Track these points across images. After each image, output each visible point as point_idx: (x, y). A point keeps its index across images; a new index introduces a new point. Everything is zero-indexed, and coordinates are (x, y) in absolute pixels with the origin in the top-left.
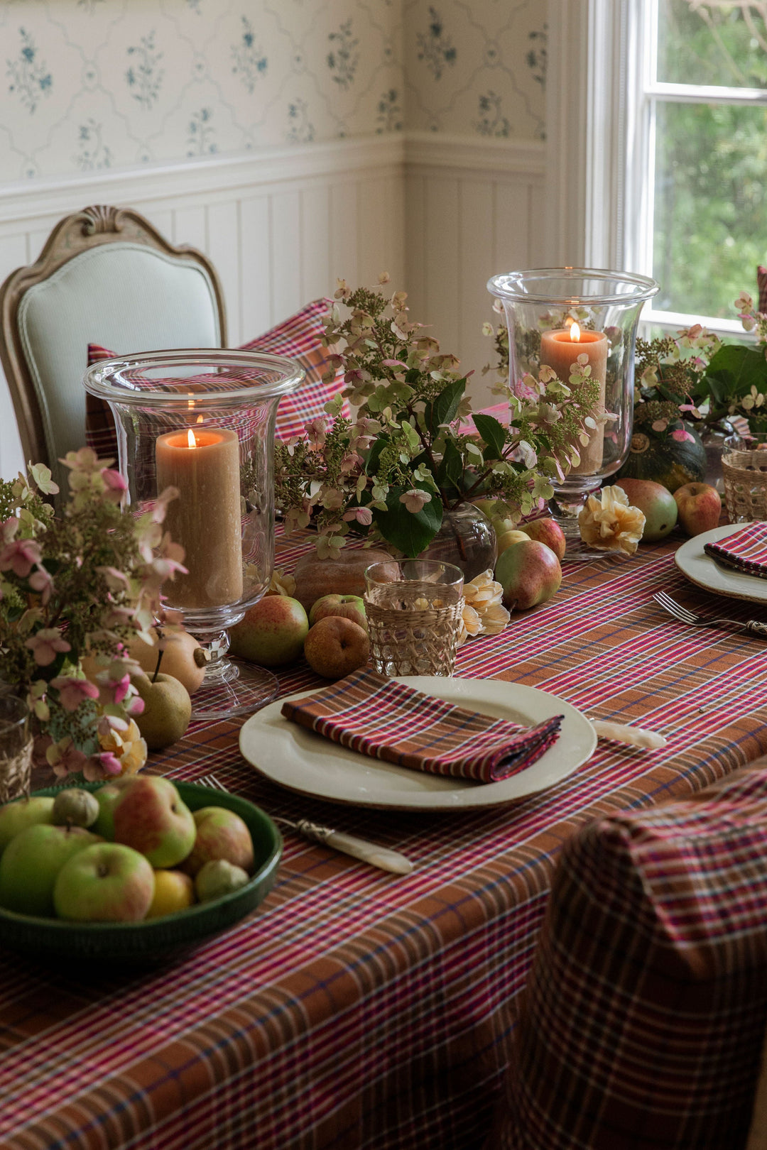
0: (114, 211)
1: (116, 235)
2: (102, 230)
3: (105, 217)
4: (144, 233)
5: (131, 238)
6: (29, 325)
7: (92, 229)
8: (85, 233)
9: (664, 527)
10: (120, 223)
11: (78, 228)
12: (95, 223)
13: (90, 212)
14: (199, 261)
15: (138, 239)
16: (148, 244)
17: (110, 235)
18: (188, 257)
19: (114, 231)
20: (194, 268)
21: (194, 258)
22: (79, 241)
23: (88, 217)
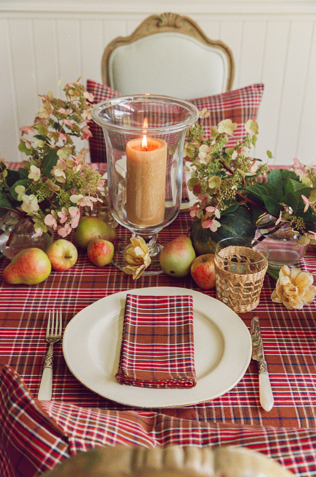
0: (177, 16)
1: (176, 29)
2: (168, 25)
3: (171, 19)
4: (194, 30)
5: (185, 32)
6: (113, 65)
7: (162, 24)
8: (158, 25)
9: (172, 272)
10: (180, 23)
11: (155, 22)
12: (165, 20)
13: (164, 16)
14: (223, 50)
15: (190, 33)
16: (194, 36)
17: (172, 29)
18: (218, 46)
19: (175, 26)
20: (217, 53)
21: (222, 49)
22: (153, 29)
23: (161, 18)
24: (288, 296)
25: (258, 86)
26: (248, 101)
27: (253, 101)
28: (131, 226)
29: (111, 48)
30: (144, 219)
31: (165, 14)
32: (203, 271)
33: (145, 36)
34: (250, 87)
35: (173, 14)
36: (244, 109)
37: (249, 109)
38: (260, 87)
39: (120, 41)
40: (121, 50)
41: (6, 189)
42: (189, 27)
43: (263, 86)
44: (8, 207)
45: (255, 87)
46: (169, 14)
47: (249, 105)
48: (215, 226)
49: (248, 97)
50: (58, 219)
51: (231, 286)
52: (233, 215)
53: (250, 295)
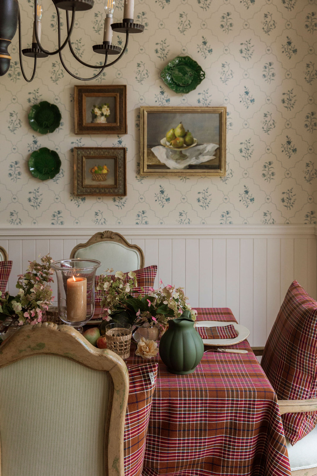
0: (112, 233)
2: (107, 237)
3: (109, 234)
4: (121, 239)
7: (103, 237)
8: (102, 238)
10: (113, 236)
11: (100, 236)
12: (105, 235)
13: (105, 233)
14: (138, 250)
15: (119, 241)
16: (122, 243)
17: (109, 239)
18: (135, 248)
19: (111, 238)
20: (134, 251)
21: (136, 249)
22: (100, 239)
23: (103, 234)
24: (144, 352)
25: (154, 267)
26: (148, 274)
27: (150, 274)
28: (69, 321)
29: (76, 250)
30: (75, 318)
31: (105, 232)
32: (102, 341)
33: (94, 243)
34: (150, 267)
35: (110, 232)
36: (146, 278)
37: (148, 278)
38: (155, 267)
39: (80, 246)
40: (81, 250)
41: (7, 306)
42: (119, 238)
43: (156, 267)
44: (7, 313)
45: (152, 267)
46: (108, 231)
47: (148, 276)
48: (109, 319)
49: (148, 272)
50: (31, 314)
51: (113, 344)
52: (119, 315)
53: (122, 349)
